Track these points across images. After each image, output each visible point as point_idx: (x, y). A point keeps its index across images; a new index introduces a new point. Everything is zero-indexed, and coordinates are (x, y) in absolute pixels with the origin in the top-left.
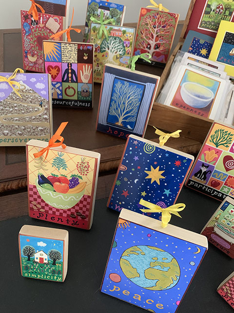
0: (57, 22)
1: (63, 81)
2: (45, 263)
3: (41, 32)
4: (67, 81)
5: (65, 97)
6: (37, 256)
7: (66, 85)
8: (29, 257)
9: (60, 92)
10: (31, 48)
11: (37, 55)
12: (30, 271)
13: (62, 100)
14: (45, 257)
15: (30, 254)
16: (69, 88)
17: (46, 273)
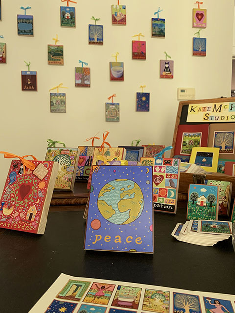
0: (46, 167)
1: (85, 166)
2: (204, 206)
3: (26, 180)
4: (88, 165)
5: (85, 175)
6: (199, 200)
7: (86, 168)
8: (194, 201)
9: (82, 172)
10: (10, 199)
11: (15, 207)
12: (193, 213)
13: (82, 177)
14: (205, 200)
15: (195, 198)
16: (88, 169)
17: (204, 215)
